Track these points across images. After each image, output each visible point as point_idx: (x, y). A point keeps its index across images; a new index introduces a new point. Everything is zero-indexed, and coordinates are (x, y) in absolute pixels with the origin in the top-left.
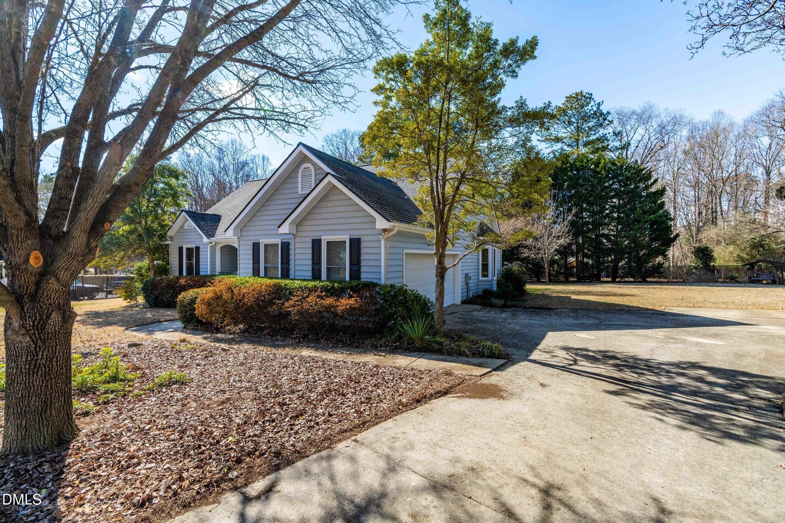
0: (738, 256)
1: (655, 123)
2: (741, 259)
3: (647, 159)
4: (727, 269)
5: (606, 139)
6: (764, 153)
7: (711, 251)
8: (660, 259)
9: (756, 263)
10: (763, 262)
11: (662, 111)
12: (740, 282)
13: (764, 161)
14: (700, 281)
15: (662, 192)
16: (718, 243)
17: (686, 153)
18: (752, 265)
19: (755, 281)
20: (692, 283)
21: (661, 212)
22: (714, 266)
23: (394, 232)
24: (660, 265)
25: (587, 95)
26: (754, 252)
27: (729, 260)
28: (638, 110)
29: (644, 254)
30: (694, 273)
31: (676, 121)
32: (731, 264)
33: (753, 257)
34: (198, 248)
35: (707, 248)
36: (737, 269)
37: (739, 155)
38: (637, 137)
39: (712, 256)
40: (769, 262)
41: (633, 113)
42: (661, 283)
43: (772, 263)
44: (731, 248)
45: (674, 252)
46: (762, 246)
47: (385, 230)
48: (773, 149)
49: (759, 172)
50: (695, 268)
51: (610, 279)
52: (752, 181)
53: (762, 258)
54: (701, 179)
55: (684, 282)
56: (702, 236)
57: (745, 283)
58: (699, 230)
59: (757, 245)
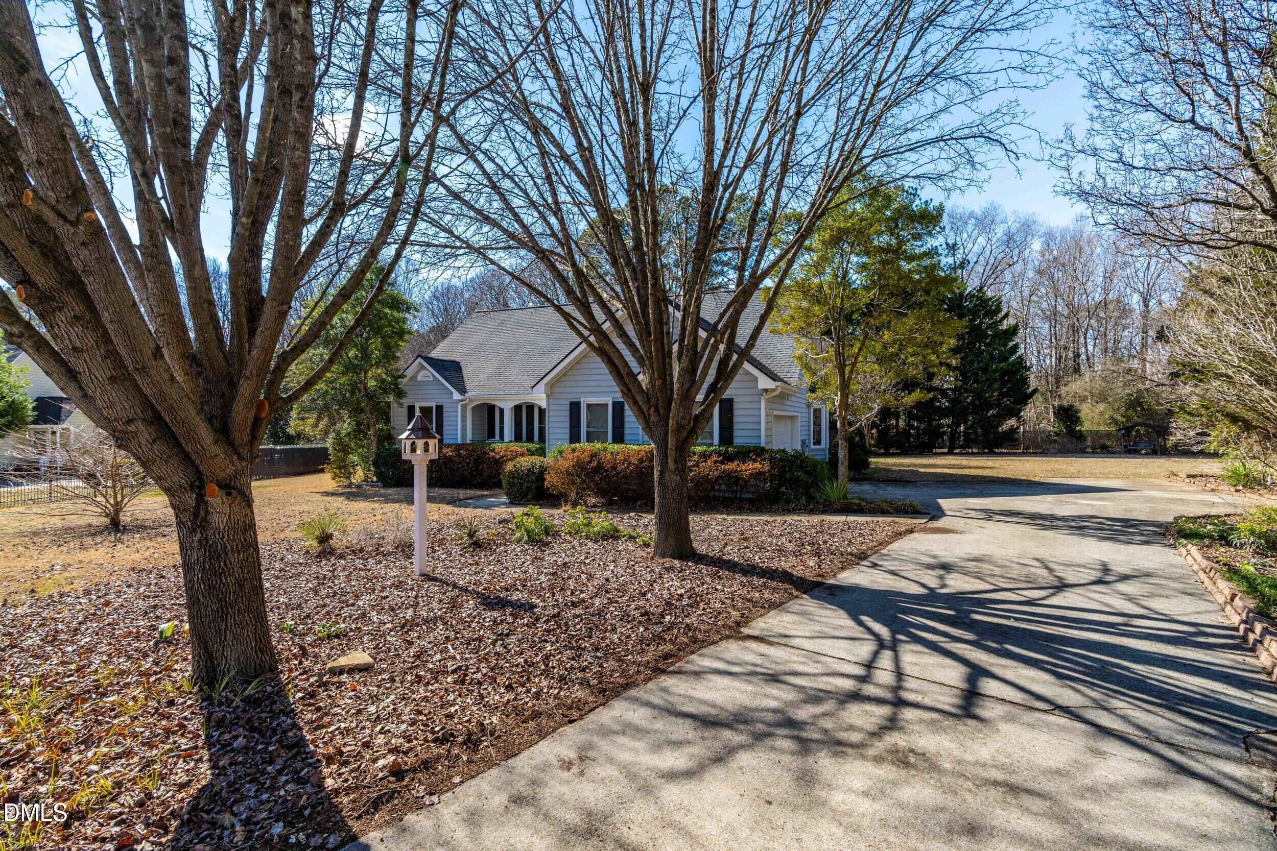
0: (1112, 418)
1: (1000, 231)
2: (1115, 421)
3: (990, 281)
4: (1096, 434)
5: (937, 253)
6: (1141, 275)
7: (1078, 411)
8: (1012, 422)
9: (1133, 427)
10: (1142, 425)
11: (1009, 213)
12: (1113, 453)
13: (1140, 286)
14: (1064, 451)
15: (1013, 331)
16: (1084, 399)
17: (1040, 272)
18: (1128, 430)
19: (1131, 451)
20: (1055, 455)
21: (1014, 358)
22: (1080, 431)
23: (777, 393)
24: (1013, 430)
25: (910, 191)
26: (1130, 412)
27: (1099, 424)
28: (978, 212)
29: (993, 415)
30: (1055, 441)
31: (1027, 228)
32: (1102, 428)
33: (1129, 419)
34: (440, 408)
35: (1072, 406)
36: (1108, 435)
37: (1108, 277)
38: (976, 249)
39: (1078, 418)
40: (1148, 426)
41: (971, 215)
42: (1015, 454)
43: (1153, 427)
44: (1101, 407)
45: (1029, 412)
46: (1140, 404)
47: (766, 391)
48: (1152, 269)
49: (1135, 300)
50: (1057, 434)
51: (946, 451)
52: (1126, 311)
53: (1141, 420)
54: (1059, 308)
55: (1044, 453)
56: (1063, 390)
57: (1120, 453)
58: (1058, 380)
59: (1135, 403)
